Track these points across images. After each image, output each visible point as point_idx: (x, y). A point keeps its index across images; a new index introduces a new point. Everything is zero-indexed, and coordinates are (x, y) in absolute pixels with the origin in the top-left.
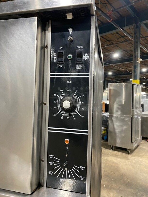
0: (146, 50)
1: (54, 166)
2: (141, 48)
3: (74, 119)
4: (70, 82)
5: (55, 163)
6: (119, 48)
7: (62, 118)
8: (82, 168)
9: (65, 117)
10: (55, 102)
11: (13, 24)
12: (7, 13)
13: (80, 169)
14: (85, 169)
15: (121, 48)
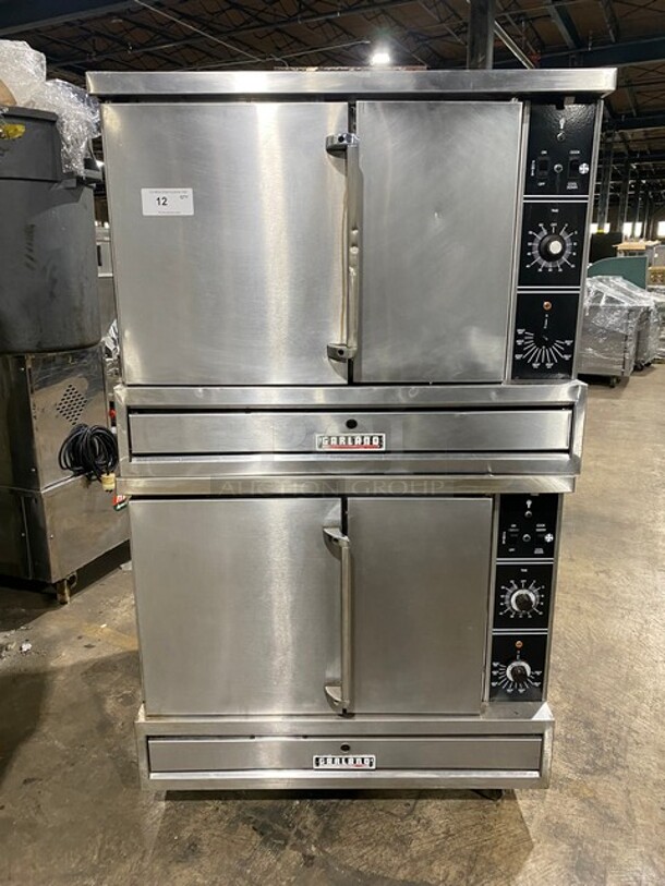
0: (506, 39)
1: (523, 345)
2: (495, 41)
3: (560, 270)
4: (557, 211)
5: (526, 340)
6: (393, 23)
7: (540, 270)
8: (568, 343)
9: (545, 269)
10: (530, 244)
11: (479, 110)
12: (476, 91)
13: (564, 346)
14: (573, 344)
15: (398, 23)
